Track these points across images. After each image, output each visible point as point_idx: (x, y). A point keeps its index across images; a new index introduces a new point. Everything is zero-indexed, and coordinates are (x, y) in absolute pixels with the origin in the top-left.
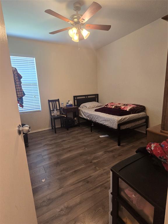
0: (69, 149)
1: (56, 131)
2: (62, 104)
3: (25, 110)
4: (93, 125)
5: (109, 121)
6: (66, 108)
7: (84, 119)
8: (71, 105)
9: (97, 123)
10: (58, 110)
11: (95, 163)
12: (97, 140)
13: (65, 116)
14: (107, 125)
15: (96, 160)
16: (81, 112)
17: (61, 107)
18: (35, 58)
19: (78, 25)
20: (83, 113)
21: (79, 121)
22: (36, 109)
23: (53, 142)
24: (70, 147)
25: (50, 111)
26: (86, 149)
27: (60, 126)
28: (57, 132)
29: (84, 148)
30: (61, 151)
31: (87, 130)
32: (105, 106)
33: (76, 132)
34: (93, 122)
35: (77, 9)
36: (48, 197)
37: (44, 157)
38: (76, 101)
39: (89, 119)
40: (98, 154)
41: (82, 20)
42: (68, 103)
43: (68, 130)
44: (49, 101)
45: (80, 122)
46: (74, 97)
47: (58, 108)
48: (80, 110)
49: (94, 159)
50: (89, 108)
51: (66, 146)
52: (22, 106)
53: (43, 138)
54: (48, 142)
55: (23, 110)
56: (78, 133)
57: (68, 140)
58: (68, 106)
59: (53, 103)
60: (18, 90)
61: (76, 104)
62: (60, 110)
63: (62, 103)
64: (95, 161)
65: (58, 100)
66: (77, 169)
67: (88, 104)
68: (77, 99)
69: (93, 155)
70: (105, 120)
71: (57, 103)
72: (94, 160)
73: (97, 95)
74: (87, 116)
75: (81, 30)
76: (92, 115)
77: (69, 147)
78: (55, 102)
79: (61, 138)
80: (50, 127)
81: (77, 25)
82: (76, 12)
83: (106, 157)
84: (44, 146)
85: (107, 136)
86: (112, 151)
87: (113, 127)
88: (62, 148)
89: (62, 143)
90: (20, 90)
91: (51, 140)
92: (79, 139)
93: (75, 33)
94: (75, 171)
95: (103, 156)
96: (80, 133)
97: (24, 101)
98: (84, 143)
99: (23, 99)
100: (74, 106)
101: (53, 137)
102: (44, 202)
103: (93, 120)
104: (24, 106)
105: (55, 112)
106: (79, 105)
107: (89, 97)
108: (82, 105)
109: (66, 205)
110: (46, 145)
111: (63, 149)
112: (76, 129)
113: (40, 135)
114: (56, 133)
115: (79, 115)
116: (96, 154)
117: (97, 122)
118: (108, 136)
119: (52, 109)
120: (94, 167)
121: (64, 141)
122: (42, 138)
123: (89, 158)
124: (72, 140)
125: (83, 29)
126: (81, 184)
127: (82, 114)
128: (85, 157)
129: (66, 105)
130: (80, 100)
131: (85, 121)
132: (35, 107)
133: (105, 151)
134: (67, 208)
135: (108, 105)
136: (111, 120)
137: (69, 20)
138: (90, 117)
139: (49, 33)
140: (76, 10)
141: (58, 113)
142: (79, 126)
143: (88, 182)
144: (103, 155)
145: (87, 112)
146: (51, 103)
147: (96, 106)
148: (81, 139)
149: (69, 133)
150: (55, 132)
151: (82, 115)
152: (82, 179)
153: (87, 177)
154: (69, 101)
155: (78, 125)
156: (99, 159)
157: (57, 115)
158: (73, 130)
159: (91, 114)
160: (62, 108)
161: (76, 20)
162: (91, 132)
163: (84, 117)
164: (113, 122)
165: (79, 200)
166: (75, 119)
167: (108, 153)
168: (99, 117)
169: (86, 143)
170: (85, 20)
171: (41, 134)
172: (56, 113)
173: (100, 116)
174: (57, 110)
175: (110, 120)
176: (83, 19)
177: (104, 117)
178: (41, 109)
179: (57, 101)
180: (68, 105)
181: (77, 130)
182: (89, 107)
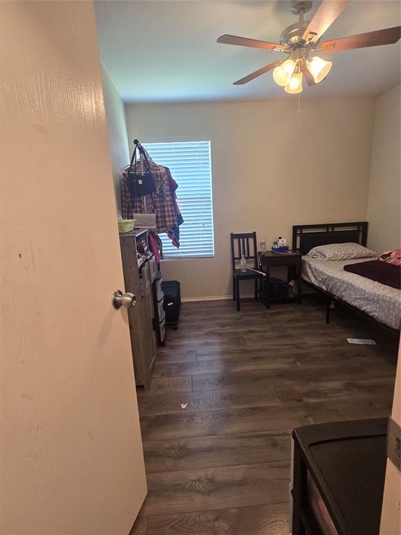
0: (256, 355)
1: (241, 307)
2: (263, 243)
3: (182, 253)
4: (332, 306)
5: (378, 302)
6: (270, 255)
7: (312, 285)
8: (284, 249)
9: (345, 302)
10: (252, 258)
11: (307, 406)
12: (336, 349)
13: (264, 274)
14: (371, 312)
15: (315, 397)
16: (308, 269)
17: (258, 250)
18: (210, 142)
19: (300, 50)
20: (313, 272)
21: (299, 291)
22: (204, 252)
23: (227, 329)
24: (259, 350)
25: (234, 259)
26: (298, 364)
27: (253, 296)
28: (241, 309)
29: (293, 360)
30: (237, 355)
31: (317, 315)
32: (381, 259)
33: (287, 315)
34: (335, 300)
35: (301, 9)
36: (182, 442)
37: (199, 359)
38: (298, 239)
39: (324, 288)
40: (323, 384)
41: (310, 36)
42: (276, 243)
43: (268, 308)
44: (233, 236)
45: (302, 293)
46: (295, 228)
47: (252, 254)
48: (304, 261)
49: (308, 394)
50: (330, 260)
51: (250, 346)
52: (177, 245)
53: (209, 317)
54: (217, 328)
55: (179, 253)
56: (289, 321)
57: (261, 331)
58: (276, 250)
59: (241, 240)
60: (168, 212)
61: (298, 247)
62: (255, 257)
63: (263, 241)
64: (311, 401)
65: (254, 235)
66: (260, 405)
67: (329, 250)
68: (301, 234)
69: (312, 386)
70: (367, 299)
71: (251, 241)
72: (309, 397)
73: (364, 226)
74: (320, 279)
75: (307, 62)
76: (332, 279)
77: (258, 348)
78: (245, 239)
79: (247, 324)
80: (229, 294)
81: (297, 49)
82: (299, 16)
83: (345, 398)
84: (206, 334)
85: (370, 342)
86: (370, 389)
87: (388, 320)
88: (242, 348)
89: (245, 337)
90: (170, 213)
91: (223, 326)
92: (290, 336)
93: (288, 74)
94: (253, 409)
95: (338, 394)
96: (296, 320)
97: (180, 233)
98: (298, 348)
99: (180, 230)
100: (292, 251)
101: (229, 319)
102: (172, 448)
103: (334, 293)
104: (180, 244)
105: (243, 261)
106: (305, 250)
107: (337, 230)
108: (314, 251)
109: (210, 473)
110: (210, 332)
111: (244, 351)
112: (290, 308)
113: (205, 309)
114: (238, 310)
115: (303, 276)
116: (320, 384)
117: (344, 299)
118: (375, 343)
119: (237, 255)
120: (304, 414)
121: (251, 332)
122: (206, 317)
123: (297, 388)
124: (269, 334)
125: (313, 58)
126: (257, 442)
127: (310, 274)
128: (287, 382)
129: (272, 248)
130: (309, 237)
131: (315, 292)
132: (203, 248)
133: (349, 383)
134: (211, 481)
135: (389, 255)
136: (385, 301)
137: (274, 45)
138: (328, 285)
139: (234, 84)
140: (298, 13)
141: (251, 266)
142: (300, 303)
143: (275, 445)
144: (338, 391)
145: (321, 269)
146: (236, 241)
147: (352, 257)
148: (292, 336)
149: (268, 315)
150: (236, 307)
151: (308, 276)
152: (263, 433)
153: (275, 432)
154: (280, 238)
155: (296, 300)
156: (324, 400)
157: (247, 270)
158: (280, 310)
159: (331, 275)
160: (260, 253)
161: (295, 39)
162: (328, 322)
163: (313, 280)
164: (389, 309)
165: (241, 475)
166: (291, 283)
167: (355, 389)
168: (350, 286)
169: (303, 349)
170: (316, 34)
171: (208, 308)
172: (243, 265)
173: (354, 286)
174: (248, 257)
175: (381, 302)
176: (311, 33)
177: (364, 288)
178: (213, 253)
179: (251, 237)
180: (276, 247)
181: (291, 312)
182: (331, 256)
